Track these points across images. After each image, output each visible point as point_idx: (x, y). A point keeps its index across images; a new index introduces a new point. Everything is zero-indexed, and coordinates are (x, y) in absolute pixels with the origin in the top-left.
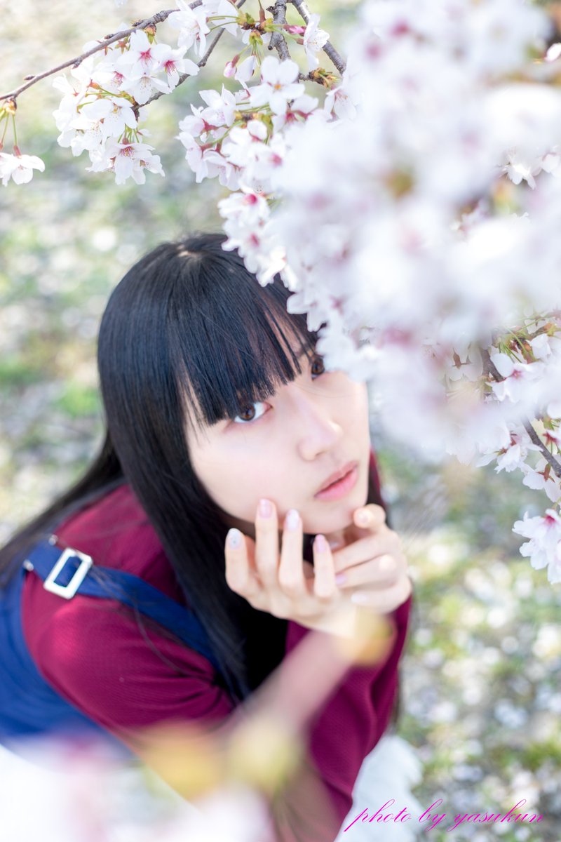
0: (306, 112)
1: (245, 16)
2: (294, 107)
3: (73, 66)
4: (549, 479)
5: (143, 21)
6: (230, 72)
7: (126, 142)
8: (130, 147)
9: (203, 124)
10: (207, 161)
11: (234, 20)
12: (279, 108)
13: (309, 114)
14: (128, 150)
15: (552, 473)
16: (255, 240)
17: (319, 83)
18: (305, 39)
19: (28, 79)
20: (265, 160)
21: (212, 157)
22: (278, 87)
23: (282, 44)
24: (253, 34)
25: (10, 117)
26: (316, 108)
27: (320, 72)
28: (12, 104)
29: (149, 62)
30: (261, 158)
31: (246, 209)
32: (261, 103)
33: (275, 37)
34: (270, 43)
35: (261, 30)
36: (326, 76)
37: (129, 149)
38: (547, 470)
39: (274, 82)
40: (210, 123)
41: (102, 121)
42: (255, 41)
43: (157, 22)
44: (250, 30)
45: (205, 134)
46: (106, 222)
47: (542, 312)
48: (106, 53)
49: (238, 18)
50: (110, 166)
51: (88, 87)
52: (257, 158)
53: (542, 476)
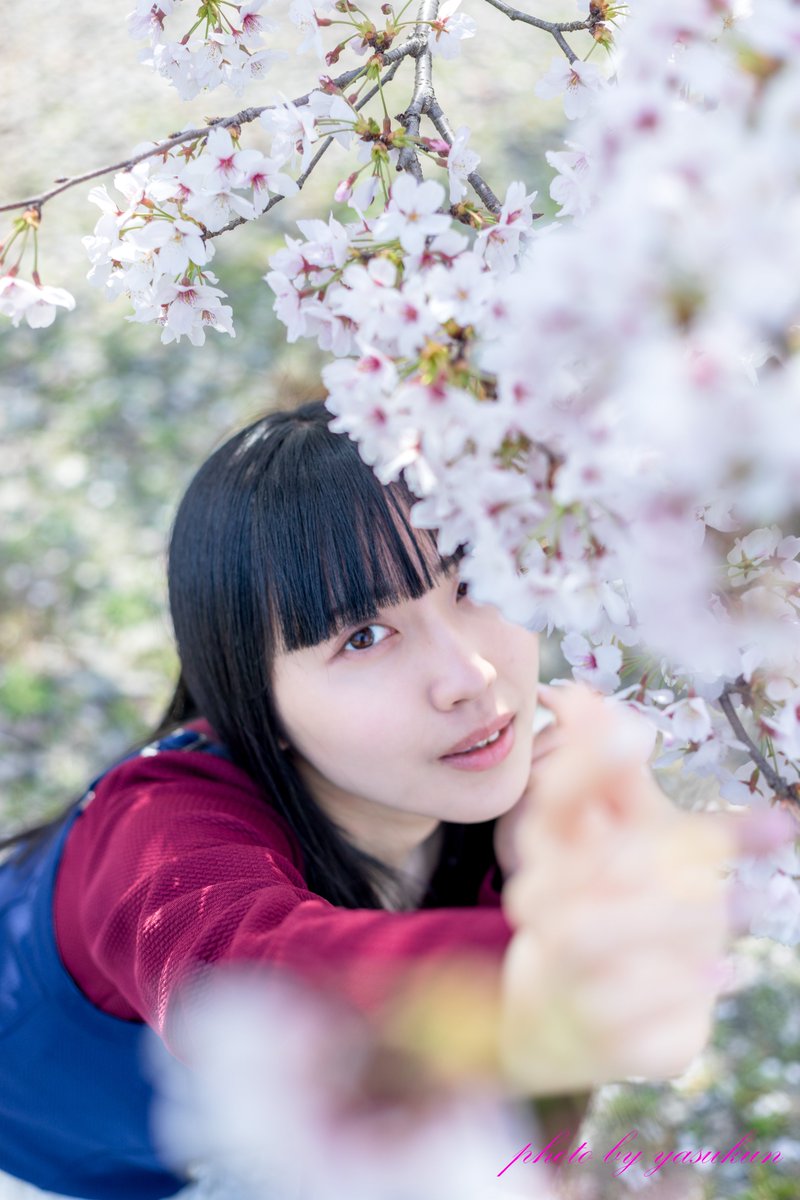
0: (450, 254)
1: (367, 122)
2: (435, 246)
3: (123, 169)
4: (756, 793)
5: (222, 119)
6: (344, 195)
7: (186, 283)
8: (191, 291)
9: (302, 263)
10: (306, 314)
11: (350, 126)
12: (414, 247)
13: (455, 257)
14: (188, 295)
15: (762, 782)
16: (380, 417)
17: (463, 221)
18: (449, 160)
19: (60, 181)
20: (394, 313)
21: (312, 307)
22: (413, 217)
23: (414, 164)
24: (377, 147)
25: (31, 229)
26: (464, 251)
27: (466, 206)
28: (36, 213)
29: (230, 173)
30: (388, 309)
31: (364, 377)
32: (389, 237)
33: (405, 154)
34: (399, 162)
35: (387, 143)
36: (476, 212)
37: (191, 293)
38: (755, 778)
39: (408, 210)
40: (310, 263)
41: (157, 251)
42: (380, 156)
43: (242, 122)
44: (372, 143)
45: (302, 277)
46: (71, 448)
47: (756, 559)
48: (165, 160)
49: (356, 125)
50: (161, 315)
51: (138, 204)
52: (382, 309)
53: (747, 787)
